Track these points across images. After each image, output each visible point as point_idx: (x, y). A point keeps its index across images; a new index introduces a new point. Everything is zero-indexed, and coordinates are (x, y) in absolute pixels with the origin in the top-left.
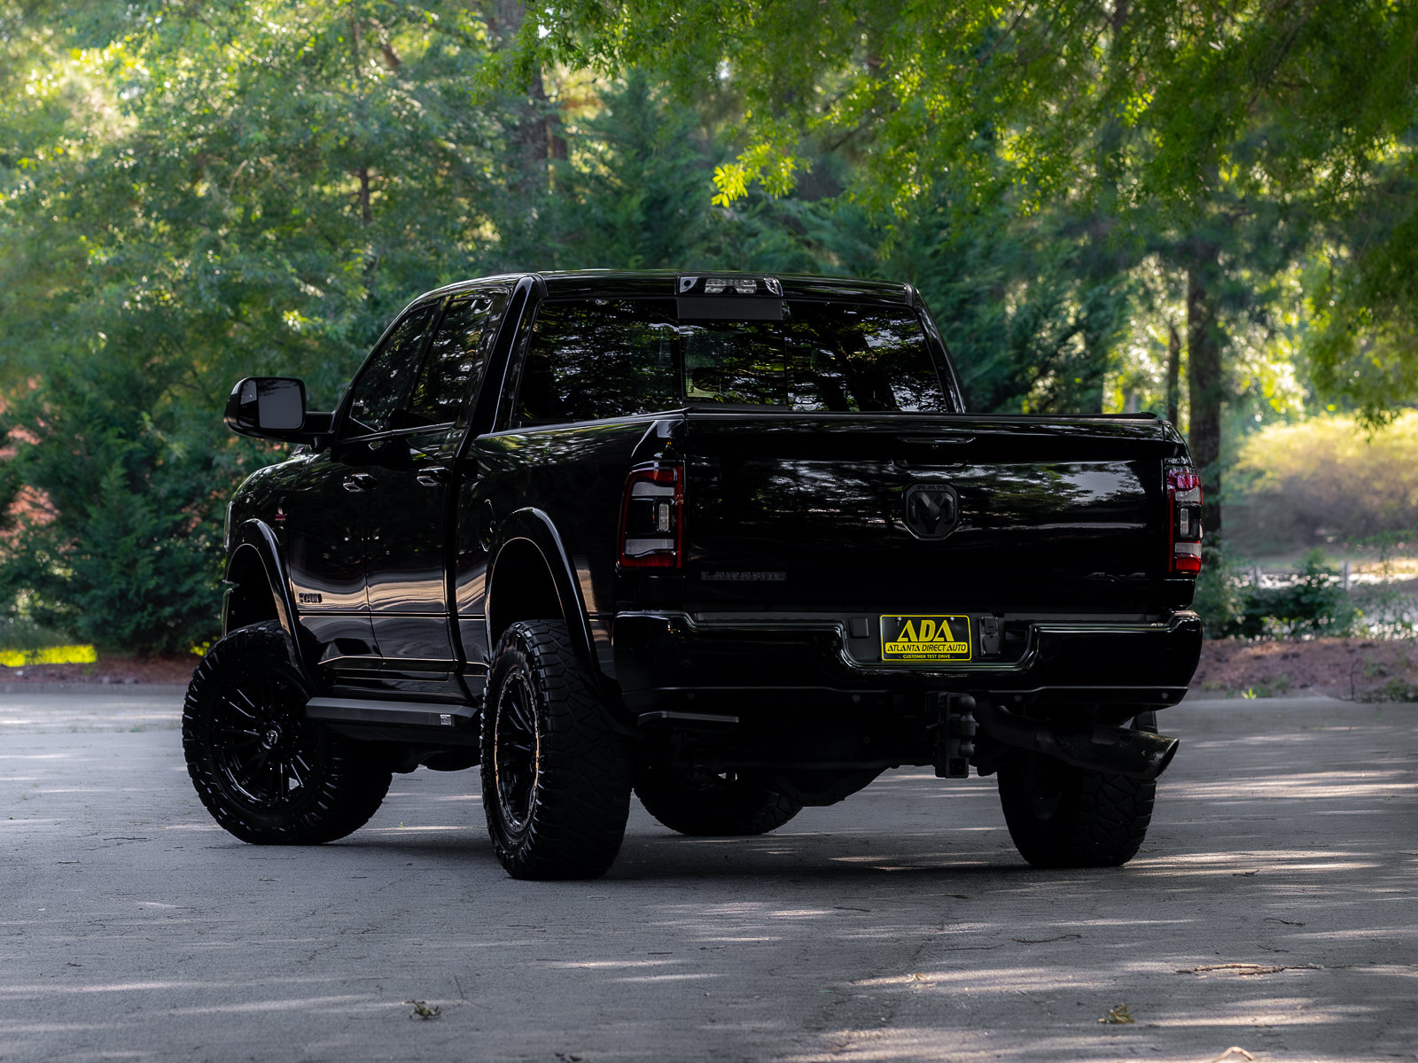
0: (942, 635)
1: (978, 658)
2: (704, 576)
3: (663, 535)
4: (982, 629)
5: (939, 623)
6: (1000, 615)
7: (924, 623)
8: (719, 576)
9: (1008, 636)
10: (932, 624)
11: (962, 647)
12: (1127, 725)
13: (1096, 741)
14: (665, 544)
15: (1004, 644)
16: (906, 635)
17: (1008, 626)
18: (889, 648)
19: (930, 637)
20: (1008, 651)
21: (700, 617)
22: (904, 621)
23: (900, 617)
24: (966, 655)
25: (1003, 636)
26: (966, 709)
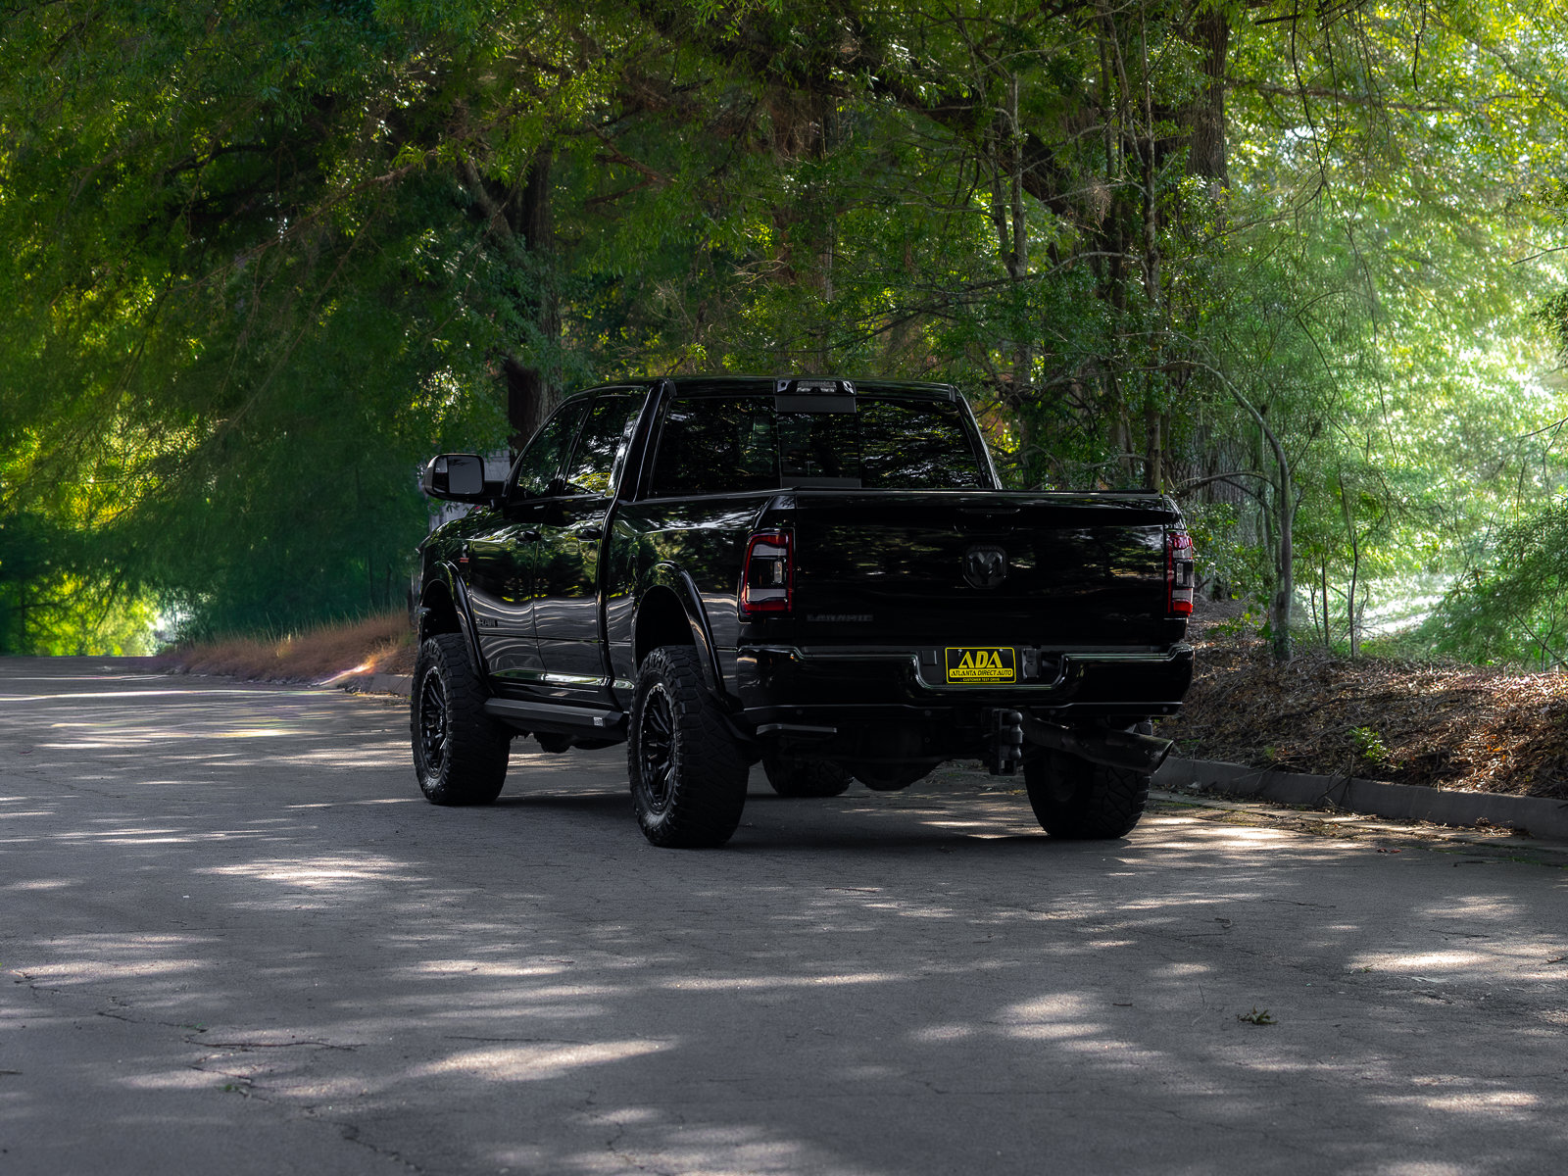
0: (993, 663)
1: (1021, 680)
2: (809, 618)
3: (777, 586)
4: (1024, 658)
5: (990, 653)
6: (1038, 647)
7: (979, 654)
8: (821, 618)
9: (1044, 663)
10: (986, 654)
11: (1009, 673)
12: (1131, 730)
13: (1108, 743)
14: (780, 593)
15: (1042, 670)
16: (966, 663)
17: (1044, 656)
18: (952, 673)
19: (984, 665)
20: (1045, 676)
21: (805, 649)
22: (964, 652)
23: (960, 649)
24: (1012, 679)
25: (1039, 664)
26: (1016, 722)
